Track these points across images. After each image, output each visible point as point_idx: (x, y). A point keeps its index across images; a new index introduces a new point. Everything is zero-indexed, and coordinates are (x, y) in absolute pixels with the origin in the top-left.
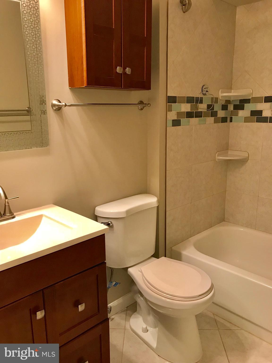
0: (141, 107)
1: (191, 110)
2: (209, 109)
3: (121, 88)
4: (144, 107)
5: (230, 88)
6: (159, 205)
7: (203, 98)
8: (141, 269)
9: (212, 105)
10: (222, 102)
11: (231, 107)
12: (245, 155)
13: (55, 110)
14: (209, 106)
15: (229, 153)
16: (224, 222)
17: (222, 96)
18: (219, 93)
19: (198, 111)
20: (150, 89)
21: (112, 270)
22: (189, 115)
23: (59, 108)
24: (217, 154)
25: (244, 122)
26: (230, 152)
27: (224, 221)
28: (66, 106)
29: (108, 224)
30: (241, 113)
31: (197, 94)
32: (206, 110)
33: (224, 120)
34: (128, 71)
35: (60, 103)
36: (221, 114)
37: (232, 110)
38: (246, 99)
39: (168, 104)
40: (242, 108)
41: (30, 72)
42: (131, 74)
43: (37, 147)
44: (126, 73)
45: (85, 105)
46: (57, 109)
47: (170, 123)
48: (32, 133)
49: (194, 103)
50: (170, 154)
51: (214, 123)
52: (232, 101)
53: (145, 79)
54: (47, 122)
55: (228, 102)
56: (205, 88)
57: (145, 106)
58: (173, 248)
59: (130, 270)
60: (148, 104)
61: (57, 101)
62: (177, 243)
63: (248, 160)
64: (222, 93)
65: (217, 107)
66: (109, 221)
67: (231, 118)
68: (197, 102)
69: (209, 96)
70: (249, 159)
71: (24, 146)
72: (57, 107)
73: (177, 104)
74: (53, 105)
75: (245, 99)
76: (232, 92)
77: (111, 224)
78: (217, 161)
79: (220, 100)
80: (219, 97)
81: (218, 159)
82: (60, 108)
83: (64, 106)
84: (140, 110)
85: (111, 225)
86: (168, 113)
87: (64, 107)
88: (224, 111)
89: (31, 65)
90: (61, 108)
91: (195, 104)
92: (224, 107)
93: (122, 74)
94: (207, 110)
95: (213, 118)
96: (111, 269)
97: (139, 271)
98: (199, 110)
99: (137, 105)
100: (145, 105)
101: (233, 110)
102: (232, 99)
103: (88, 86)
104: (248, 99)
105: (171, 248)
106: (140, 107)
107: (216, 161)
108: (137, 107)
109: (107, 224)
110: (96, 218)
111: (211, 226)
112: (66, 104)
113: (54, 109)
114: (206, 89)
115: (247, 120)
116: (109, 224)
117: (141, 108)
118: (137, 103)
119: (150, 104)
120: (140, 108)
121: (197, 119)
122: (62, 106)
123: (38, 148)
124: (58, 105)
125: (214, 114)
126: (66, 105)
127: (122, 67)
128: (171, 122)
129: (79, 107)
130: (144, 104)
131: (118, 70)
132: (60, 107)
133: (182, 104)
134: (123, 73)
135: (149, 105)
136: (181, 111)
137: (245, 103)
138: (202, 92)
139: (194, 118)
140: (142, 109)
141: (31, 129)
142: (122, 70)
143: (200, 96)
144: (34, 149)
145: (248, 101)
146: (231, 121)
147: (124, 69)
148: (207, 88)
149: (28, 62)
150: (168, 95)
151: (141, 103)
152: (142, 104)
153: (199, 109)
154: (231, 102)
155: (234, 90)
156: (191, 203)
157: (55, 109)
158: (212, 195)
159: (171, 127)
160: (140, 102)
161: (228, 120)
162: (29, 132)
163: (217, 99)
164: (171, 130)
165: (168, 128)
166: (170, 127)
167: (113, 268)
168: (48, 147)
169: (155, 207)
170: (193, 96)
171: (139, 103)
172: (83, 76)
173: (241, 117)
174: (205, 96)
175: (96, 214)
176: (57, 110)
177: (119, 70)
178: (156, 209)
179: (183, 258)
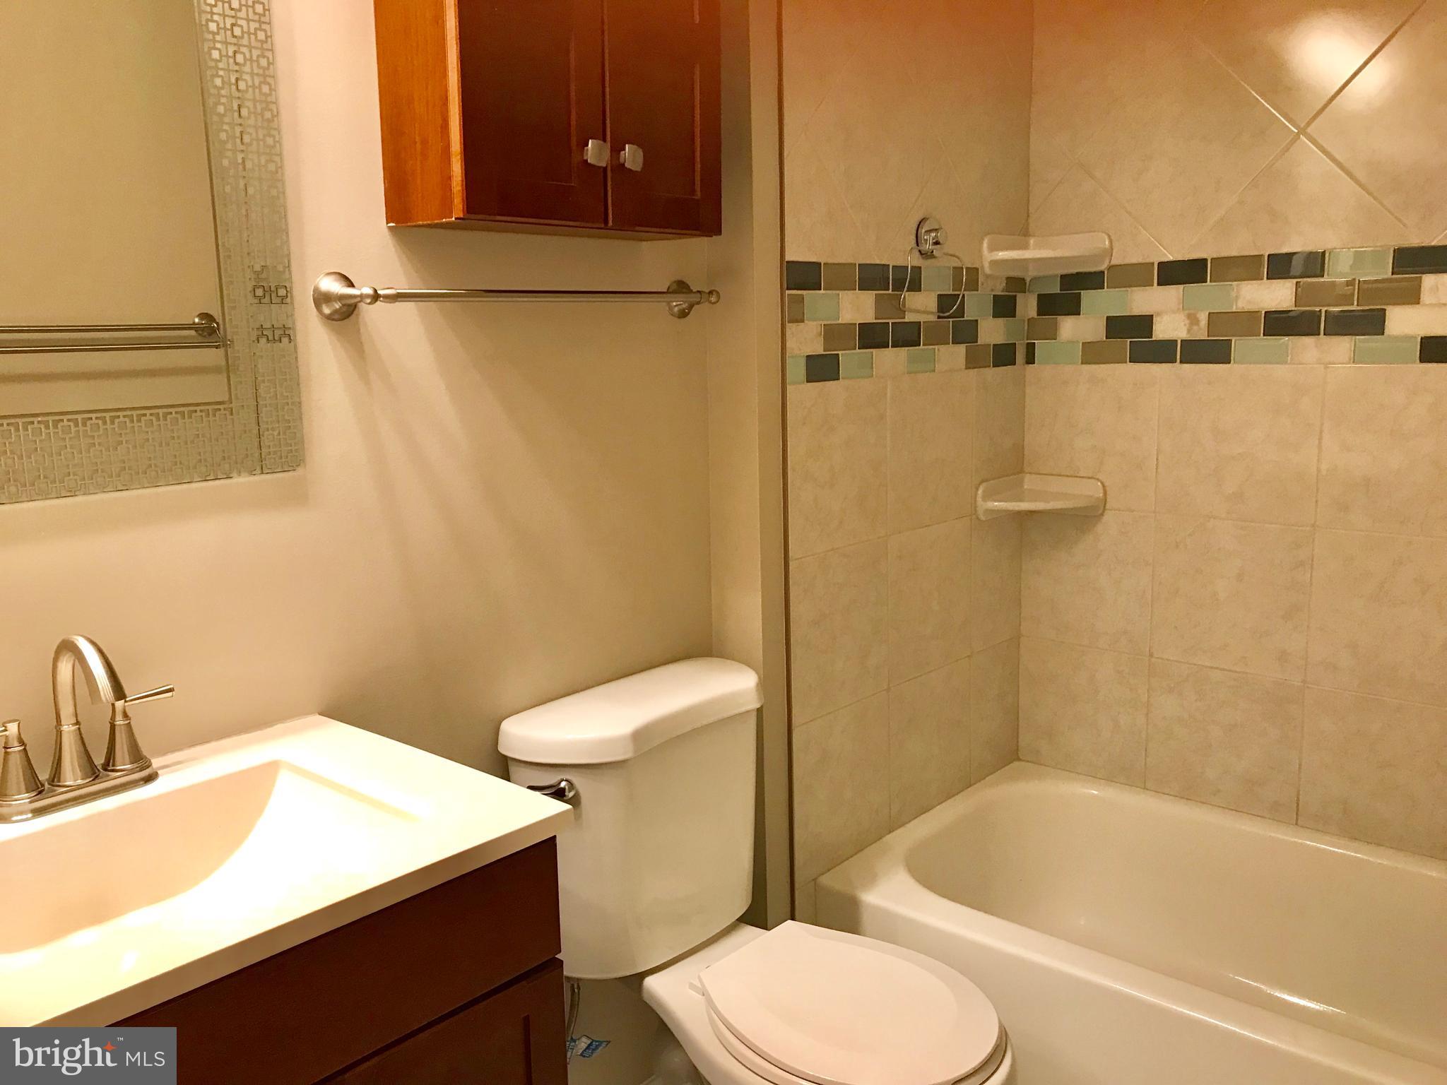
0: (680, 307)
1: (876, 319)
2: (948, 314)
3: (603, 226)
4: (691, 307)
5: (1021, 231)
6: (762, 707)
7: (920, 268)
8: (699, 977)
9: (959, 295)
10: (993, 287)
11: (1028, 306)
12: (1092, 490)
13: (329, 318)
14: (945, 303)
15: (1026, 487)
16: (1016, 764)
17: (994, 263)
18: (980, 251)
19: (906, 320)
20: (718, 231)
21: (573, 985)
22: (871, 337)
23: (344, 309)
24: (980, 492)
25: (1082, 363)
26: (1029, 482)
27: (1019, 759)
28: (376, 301)
29: (559, 794)
30: (1068, 327)
31: (898, 253)
32: (933, 318)
33: (1003, 355)
34: (631, 156)
35: (349, 286)
36: (992, 331)
37: (1033, 318)
38: (1085, 273)
39: (788, 292)
40: (1074, 308)
41: (224, 161)
42: (641, 171)
43: (251, 473)
44: (624, 164)
45: (458, 297)
46: (336, 311)
47: (797, 370)
48: (232, 414)
49: (888, 290)
50: (801, 495)
51: (966, 369)
52: (1034, 279)
53: (698, 187)
54: (297, 367)
55: (1017, 284)
56: (931, 231)
57: (698, 303)
58: (825, 880)
59: (651, 982)
60: (711, 293)
61: (336, 280)
62: (836, 859)
63: (1104, 512)
64: (993, 249)
65: (976, 306)
66: (559, 778)
67: (1031, 349)
68: (899, 286)
69: (944, 263)
70: (1107, 507)
71: (195, 467)
72: (337, 306)
73: (822, 291)
74: (322, 298)
75: (1081, 273)
76: (1032, 248)
77: (570, 792)
78: (983, 518)
79: (987, 276)
80: (983, 267)
81: (988, 511)
82: (352, 308)
83: (369, 301)
84: (679, 317)
85: (571, 794)
86: (791, 328)
87: (369, 304)
88: (1001, 321)
89: (226, 131)
90: (354, 310)
91: (890, 291)
92: (1004, 307)
93: (605, 169)
94: (939, 317)
95: (961, 349)
96: (570, 985)
97: (692, 986)
98: (909, 318)
99: (665, 295)
100: (699, 295)
101: (1036, 316)
102: (1029, 275)
103: (473, 216)
104: (1095, 272)
105: (815, 880)
106: (678, 303)
107: (978, 518)
108: (664, 304)
109: (553, 790)
110: (503, 767)
111: (966, 781)
112: (375, 291)
113: (327, 311)
114: (933, 235)
115: (1092, 354)
116: (563, 789)
117: (679, 311)
118: (665, 290)
119: (718, 293)
120: (676, 309)
121: (903, 352)
122: (359, 299)
123: (257, 478)
124: (342, 297)
125: (965, 333)
126: (376, 297)
127: (604, 140)
128: (803, 362)
129: (432, 306)
130: (693, 295)
131: (590, 153)
132: (349, 305)
133: (841, 293)
134: (609, 168)
135: (713, 299)
136: (840, 321)
137: (1083, 290)
138: (918, 245)
139: (888, 347)
140: (683, 314)
141: (226, 398)
142: (607, 154)
143: (912, 260)
144: (241, 481)
145: (1093, 280)
146: (1030, 359)
147: (617, 149)
148: (936, 230)
149: (215, 118)
150: (788, 257)
151: (681, 287)
152: (686, 293)
153: (906, 313)
154: (1029, 287)
155: (1035, 236)
156: (888, 690)
157: (331, 314)
158: (968, 656)
159: (803, 386)
160: (675, 287)
161: (1020, 355)
162: (220, 410)
163: (973, 272)
164: (803, 394)
165: (789, 388)
166: (800, 383)
167: (579, 980)
168: (300, 471)
169: (748, 712)
170: (883, 263)
171: (670, 290)
172: (450, 178)
173: (1069, 342)
174: (930, 262)
175: (503, 750)
176: (336, 317)
177: (594, 151)
178: (752, 723)
179: (866, 919)
